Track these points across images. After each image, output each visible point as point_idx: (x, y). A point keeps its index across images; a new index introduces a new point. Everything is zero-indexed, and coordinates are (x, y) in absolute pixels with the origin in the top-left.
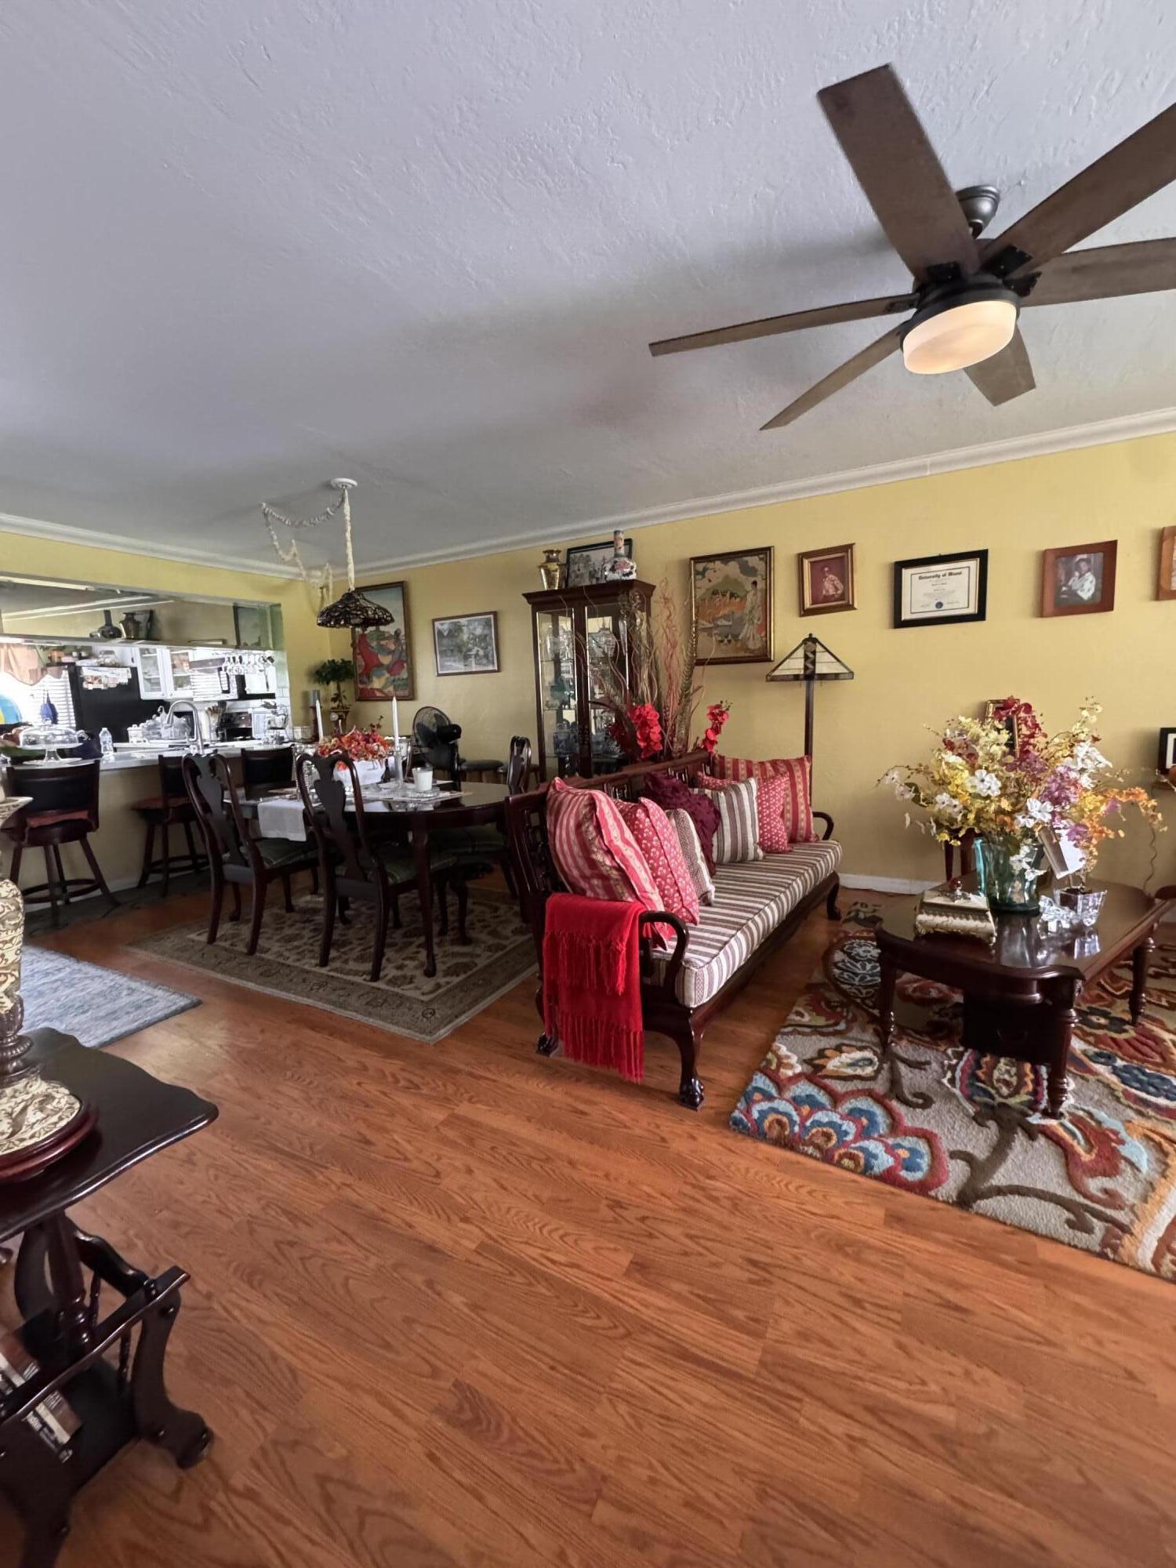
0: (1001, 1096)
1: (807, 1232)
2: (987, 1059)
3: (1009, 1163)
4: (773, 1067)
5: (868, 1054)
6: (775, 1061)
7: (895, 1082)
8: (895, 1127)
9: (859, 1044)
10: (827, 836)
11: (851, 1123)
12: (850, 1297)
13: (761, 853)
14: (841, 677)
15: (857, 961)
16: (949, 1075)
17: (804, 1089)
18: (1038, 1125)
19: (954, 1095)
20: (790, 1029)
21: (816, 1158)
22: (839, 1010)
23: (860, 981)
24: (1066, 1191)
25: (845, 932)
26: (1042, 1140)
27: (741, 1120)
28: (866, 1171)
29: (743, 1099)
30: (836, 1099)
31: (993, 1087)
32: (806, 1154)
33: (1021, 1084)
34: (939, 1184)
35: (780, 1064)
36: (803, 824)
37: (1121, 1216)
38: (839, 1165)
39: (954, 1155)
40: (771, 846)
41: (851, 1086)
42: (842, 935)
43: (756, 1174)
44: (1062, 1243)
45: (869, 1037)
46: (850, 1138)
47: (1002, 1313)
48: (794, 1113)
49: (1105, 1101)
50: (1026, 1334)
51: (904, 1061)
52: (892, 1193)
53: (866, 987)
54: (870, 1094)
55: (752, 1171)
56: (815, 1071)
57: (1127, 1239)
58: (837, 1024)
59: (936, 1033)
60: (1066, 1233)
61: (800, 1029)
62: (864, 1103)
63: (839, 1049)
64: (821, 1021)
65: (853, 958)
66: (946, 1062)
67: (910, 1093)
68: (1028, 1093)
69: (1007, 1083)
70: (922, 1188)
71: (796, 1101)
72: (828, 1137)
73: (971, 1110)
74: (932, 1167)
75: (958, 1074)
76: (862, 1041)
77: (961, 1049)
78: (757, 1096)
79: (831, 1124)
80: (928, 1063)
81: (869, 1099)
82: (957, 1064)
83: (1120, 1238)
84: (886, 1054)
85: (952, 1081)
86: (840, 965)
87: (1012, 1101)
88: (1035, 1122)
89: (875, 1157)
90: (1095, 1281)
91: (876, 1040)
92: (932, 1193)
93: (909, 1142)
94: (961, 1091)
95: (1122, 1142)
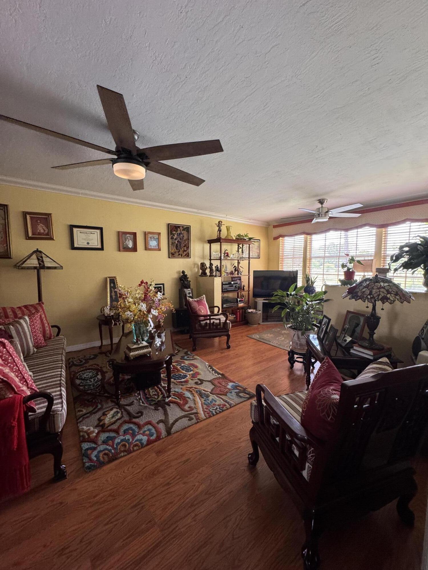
0: (157, 399)
1: (142, 479)
2: (146, 391)
3: (170, 415)
4: (87, 437)
5: (115, 410)
6: (85, 434)
7: (129, 413)
8: (139, 427)
9: (109, 409)
10: (58, 335)
11: (128, 435)
12: (165, 485)
13: (35, 350)
14: (58, 268)
15: (87, 380)
16: (141, 401)
17: (103, 436)
18: (168, 401)
19: (146, 407)
20: (81, 419)
21: (126, 455)
22: (94, 401)
23: (93, 387)
24: (184, 413)
25: (73, 371)
26: (171, 404)
27: (91, 465)
28: (142, 446)
29: (84, 458)
30: (117, 431)
31: (153, 398)
32: (122, 457)
33: (158, 393)
34: (161, 434)
35: (88, 434)
36: (48, 332)
37: (194, 411)
38: (134, 451)
39: (158, 423)
40: (38, 345)
41: (117, 424)
42: (73, 373)
43: (111, 478)
44: (191, 426)
45: (110, 404)
46: (131, 440)
47: (195, 452)
48: (108, 447)
49: (175, 386)
50: (200, 452)
51: (127, 405)
52: (152, 446)
53: (97, 388)
54: (125, 422)
55: (109, 479)
56: (103, 428)
57: (199, 415)
58: (97, 406)
59: (128, 392)
60: (190, 423)
61: (85, 416)
62: (126, 427)
63: (104, 414)
64: (90, 409)
65: (84, 380)
66: (138, 398)
67: (135, 414)
68: (161, 394)
69: (155, 395)
70: (158, 438)
71: (104, 442)
72: (124, 445)
73: (153, 408)
74: (156, 430)
75: (143, 400)
76: (110, 407)
77: (138, 392)
78: (89, 452)
79: (122, 441)
80: (133, 401)
81: (126, 424)
82: (141, 397)
83: (198, 416)
84: (120, 406)
85: (143, 403)
86: (81, 384)
87: (159, 399)
88: (167, 401)
89: (142, 440)
90: (200, 429)
91: (113, 404)
92: (161, 437)
93: (146, 428)
94: (147, 404)
95: (184, 394)
